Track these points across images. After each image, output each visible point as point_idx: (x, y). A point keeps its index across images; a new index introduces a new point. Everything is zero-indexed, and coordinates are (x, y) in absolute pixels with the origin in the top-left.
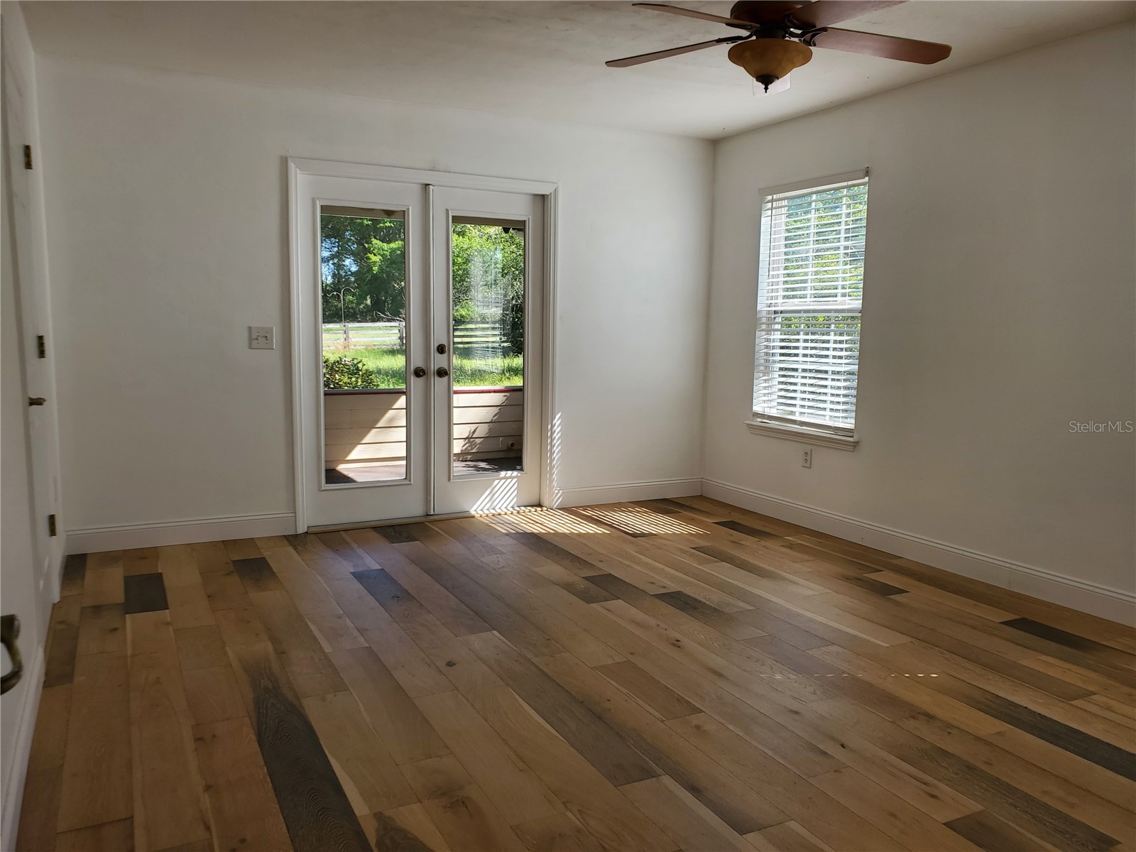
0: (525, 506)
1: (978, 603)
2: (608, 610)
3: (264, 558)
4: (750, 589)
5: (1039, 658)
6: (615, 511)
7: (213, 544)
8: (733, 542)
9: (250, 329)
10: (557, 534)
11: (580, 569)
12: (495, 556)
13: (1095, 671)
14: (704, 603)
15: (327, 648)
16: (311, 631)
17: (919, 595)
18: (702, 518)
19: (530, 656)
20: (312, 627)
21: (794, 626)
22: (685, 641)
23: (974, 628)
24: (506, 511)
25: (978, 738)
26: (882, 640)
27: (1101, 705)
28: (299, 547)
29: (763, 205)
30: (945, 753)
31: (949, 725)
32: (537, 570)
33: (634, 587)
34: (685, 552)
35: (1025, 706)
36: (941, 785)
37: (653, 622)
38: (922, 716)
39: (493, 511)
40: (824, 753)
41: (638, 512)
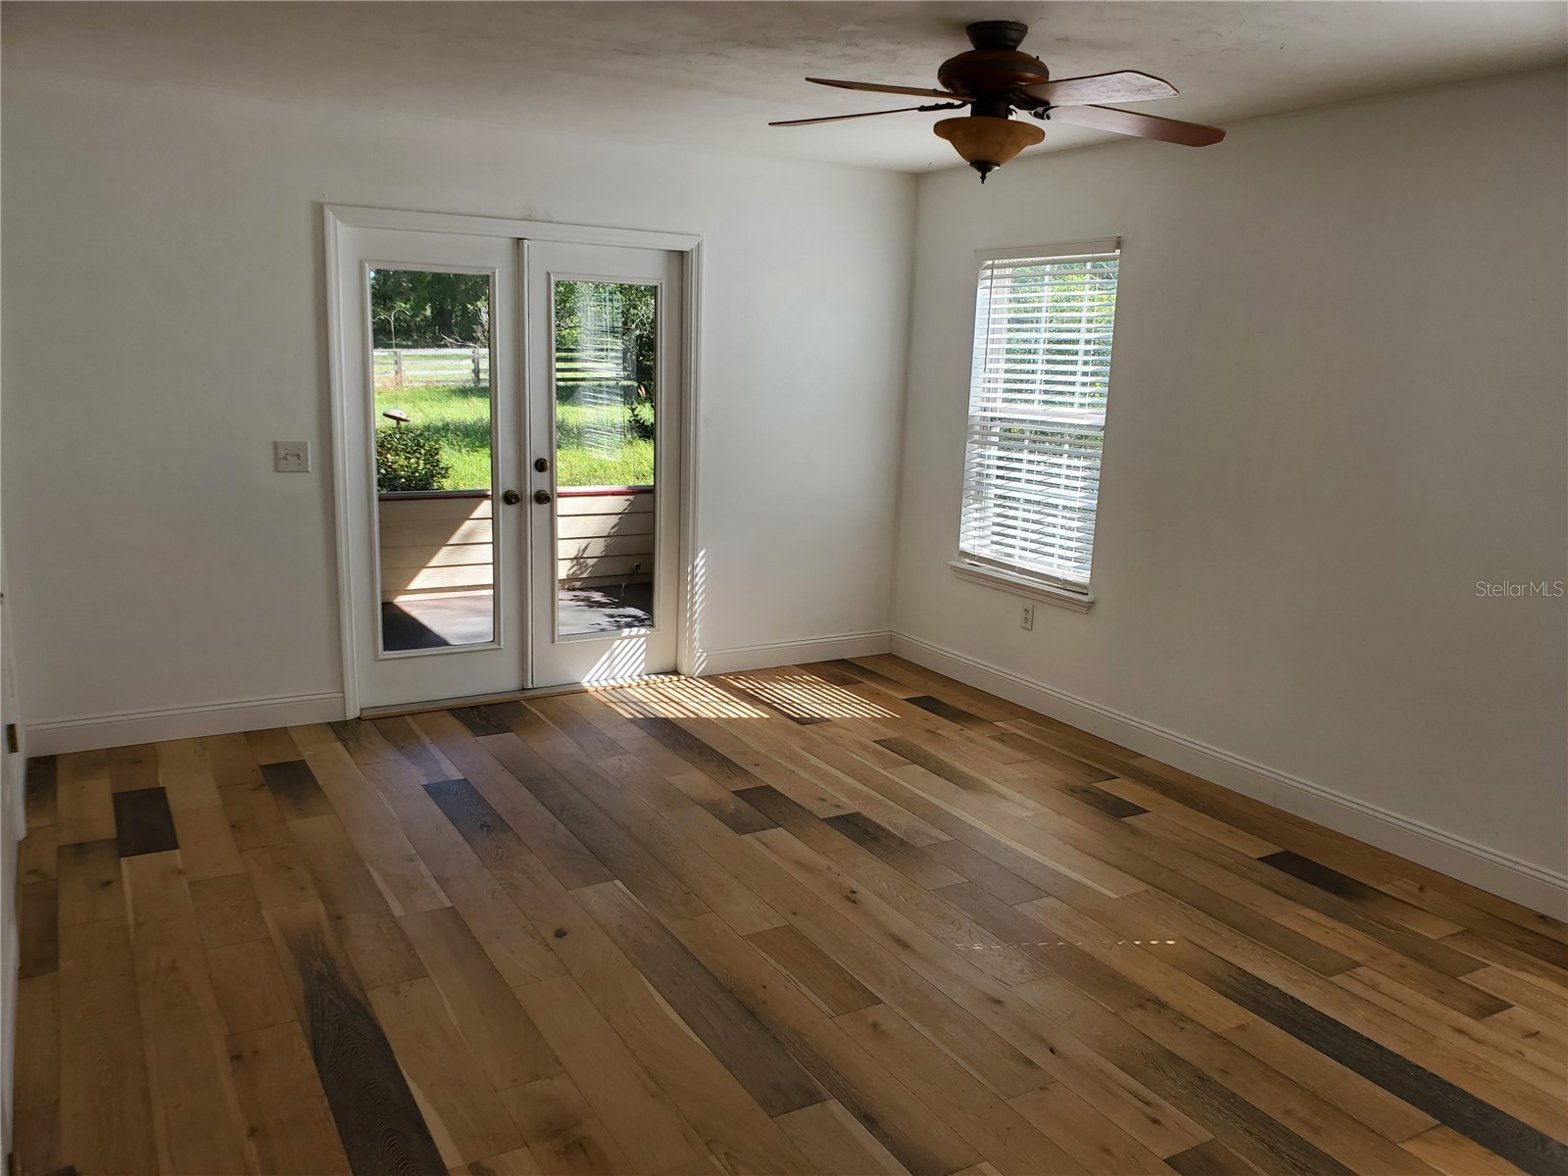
0: (656, 674)
1: (1234, 829)
2: (765, 845)
3: (303, 762)
4: (946, 807)
5: (1299, 912)
6: (777, 681)
7: (233, 738)
8: (929, 731)
9: (275, 444)
10: (699, 720)
11: (729, 778)
12: (617, 757)
13: (1364, 931)
14: (889, 831)
15: (398, 911)
16: (374, 881)
17: (1163, 817)
18: (891, 692)
19: (663, 920)
20: (376, 876)
21: (1001, 866)
22: (863, 893)
23: (1225, 868)
24: (630, 681)
25: (1215, 1035)
26: (1109, 887)
27: (1367, 982)
28: (350, 743)
29: (981, 272)
30: (1173, 1057)
31: (1183, 1017)
32: (673, 779)
33: (800, 806)
34: (864, 747)
35: (1276, 985)
36: (1167, 1106)
37: (821, 861)
38: (1152, 1005)
39: (612, 683)
40: (1029, 1062)
41: (807, 682)
